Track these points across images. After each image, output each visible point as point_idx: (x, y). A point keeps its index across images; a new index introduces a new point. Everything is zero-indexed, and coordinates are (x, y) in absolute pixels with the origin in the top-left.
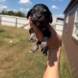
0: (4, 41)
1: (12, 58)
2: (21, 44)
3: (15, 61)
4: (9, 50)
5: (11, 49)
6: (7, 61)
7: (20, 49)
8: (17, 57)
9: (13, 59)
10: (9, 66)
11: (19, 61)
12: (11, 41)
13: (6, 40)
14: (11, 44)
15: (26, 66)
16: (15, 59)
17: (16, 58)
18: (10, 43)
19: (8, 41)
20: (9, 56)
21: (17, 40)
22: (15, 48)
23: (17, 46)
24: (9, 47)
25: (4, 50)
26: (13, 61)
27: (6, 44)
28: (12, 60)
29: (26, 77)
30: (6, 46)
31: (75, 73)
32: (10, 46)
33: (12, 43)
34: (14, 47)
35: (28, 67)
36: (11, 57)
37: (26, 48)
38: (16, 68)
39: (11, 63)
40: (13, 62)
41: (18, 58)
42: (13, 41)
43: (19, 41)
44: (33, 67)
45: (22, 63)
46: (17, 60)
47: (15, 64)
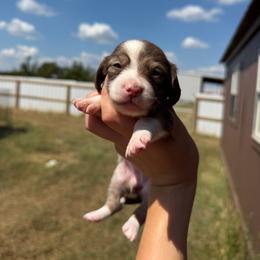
0: (29, 163)
1: (54, 218)
2: (83, 171)
3: (64, 230)
4: (46, 191)
5: (53, 187)
6: (37, 229)
7: (83, 188)
8: (72, 214)
9: (57, 223)
10: (45, 247)
11: (78, 229)
12: (52, 163)
13: (35, 158)
14: (51, 173)
15: (104, 247)
16: (66, 221)
17: (69, 218)
18: (48, 170)
19: (41, 161)
20: (46, 214)
21: (70, 159)
22: (66, 185)
23: (72, 177)
24: (45, 182)
25: (28, 193)
26: (59, 229)
27: (37, 173)
28: (57, 227)
30: (35, 179)
32: (48, 178)
33: (54, 167)
34: (62, 182)
35: (108, 249)
36: (52, 215)
38: (68, 253)
39: (53, 236)
40: (58, 234)
41: (75, 220)
42: (58, 161)
43: (76, 162)
44: (125, 249)
45: (88, 234)
46: (71, 224)
47: (65, 238)
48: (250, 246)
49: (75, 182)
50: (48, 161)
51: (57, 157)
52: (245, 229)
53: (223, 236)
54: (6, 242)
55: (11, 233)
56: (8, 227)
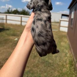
13: (11, 37)
15: (31, 64)
18: (15, 41)
19: (13, 39)
25: (9, 48)
29: (31, 75)
30: (11, 44)
33: (17, 40)
35: (32, 65)
44: (38, 65)
50: (15, 38)
51: (18, 37)
52: (75, 60)
53: (68, 62)
54: (2, 62)
55: (3, 60)
56: (2, 58)
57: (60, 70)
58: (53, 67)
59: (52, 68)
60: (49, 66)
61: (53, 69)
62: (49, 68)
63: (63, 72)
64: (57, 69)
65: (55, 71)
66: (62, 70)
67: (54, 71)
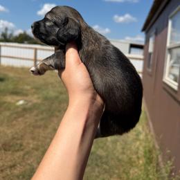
0: (5, 103)
1: (19, 142)
2: (43, 108)
3: (26, 150)
4: (14, 122)
5: (20, 119)
6: (5, 150)
7: (42, 119)
8: (33, 139)
9: (21, 145)
12: (21, 102)
13: (9, 99)
14: (20, 110)
16: (28, 143)
17: (31, 141)
18: (18, 107)
19: (13, 101)
20: (14, 138)
21: (35, 99)
22: (30, 118)
23: (35, 112)
24: (15, 115)
26: (22, 150)
27: (9, 109)
31: (173, 174)
32: (17, 113)
33: (22, 105)
34: (27, 115)
36: (18, 139)
37: (57, 117)
38: (28, 167)
39: (18, 154)
40: (21, 153)
41: (35, 143)
42: (25, 101)
43: (39, 101)
46: (31, 146)
47: (27, 156)
48: (160, 159)
49: (37, 115)
50: (18, 101)
51: (25, 98)
52: (157, 147)
53: (141, 152)
57: (124, 172)
58: (107, 167)
59: (104, 169)
60: (97, 165)
61: (106, 171)
62: (97, 170)
63: (131, 177)
64: (117, 171)
65: (111, 176)
66: (127, 173)
67: (109, 177)
